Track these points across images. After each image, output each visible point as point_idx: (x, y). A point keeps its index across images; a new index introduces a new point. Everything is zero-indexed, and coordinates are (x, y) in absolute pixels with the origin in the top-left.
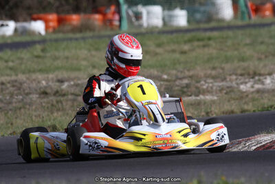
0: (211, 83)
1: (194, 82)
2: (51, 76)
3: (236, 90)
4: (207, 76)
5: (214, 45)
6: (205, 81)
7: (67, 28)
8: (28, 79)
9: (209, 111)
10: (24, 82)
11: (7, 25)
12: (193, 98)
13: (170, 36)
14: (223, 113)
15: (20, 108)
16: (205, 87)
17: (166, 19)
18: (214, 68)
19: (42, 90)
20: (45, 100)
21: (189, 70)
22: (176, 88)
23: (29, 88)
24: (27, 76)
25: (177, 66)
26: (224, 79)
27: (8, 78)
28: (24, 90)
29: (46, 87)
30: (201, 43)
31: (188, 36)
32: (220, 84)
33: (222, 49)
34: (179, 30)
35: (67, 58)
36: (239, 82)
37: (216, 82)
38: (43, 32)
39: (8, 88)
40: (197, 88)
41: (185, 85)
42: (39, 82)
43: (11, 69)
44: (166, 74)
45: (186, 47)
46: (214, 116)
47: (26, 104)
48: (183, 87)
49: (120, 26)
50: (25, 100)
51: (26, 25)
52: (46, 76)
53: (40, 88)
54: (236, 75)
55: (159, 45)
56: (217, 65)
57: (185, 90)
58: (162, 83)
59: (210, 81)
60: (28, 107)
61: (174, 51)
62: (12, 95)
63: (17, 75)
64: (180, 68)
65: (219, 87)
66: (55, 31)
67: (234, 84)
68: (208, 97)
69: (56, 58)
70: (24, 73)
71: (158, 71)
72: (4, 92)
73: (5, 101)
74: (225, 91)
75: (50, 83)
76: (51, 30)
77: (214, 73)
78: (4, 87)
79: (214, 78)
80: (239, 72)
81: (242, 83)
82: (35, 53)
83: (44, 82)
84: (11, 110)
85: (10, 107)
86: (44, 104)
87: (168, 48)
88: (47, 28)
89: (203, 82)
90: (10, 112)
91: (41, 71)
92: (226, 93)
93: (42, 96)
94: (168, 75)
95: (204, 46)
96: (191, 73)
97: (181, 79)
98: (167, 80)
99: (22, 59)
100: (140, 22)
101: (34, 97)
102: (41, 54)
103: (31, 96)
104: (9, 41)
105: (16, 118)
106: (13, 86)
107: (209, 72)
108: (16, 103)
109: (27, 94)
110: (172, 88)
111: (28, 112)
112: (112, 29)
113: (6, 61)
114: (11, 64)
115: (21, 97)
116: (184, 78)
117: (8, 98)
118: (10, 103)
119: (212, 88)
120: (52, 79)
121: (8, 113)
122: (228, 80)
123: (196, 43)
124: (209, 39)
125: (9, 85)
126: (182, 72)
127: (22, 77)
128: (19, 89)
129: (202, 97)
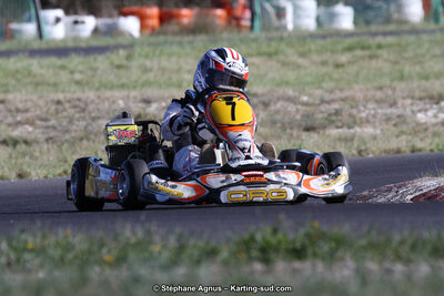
0: (374, 109)
1: (347, 107)
2: (133, 93)
3: (409, 120)
4: (368, 100)
5: (385, 55)
6: (365, 106)
7: (174, 28)
8: (98, 97)
9: (363, 148)
10: (92, 102)
11: (83, 22)
12: (345, 130)
13: (320, 42)
14: (385, 151)
15: (81, 139)
16: (364, 115)
17: (323, 19)
18: (381, 88)
21: (341, 90)
22: (320, 116)
23: (98, 110)
25: (326, 83)
26: (393, 104)
27: (70, 96)
28: (90, 113)
30: (367, 53)
31: (348, 41)
33: (397, 63)
35: (163, 70)
36: (415, 108)
37: (381, 108)
38: (136, 34)
39: (65, 110)
40: (351, 116)
41: (333, 111)
42: (114, 102)
43: (78, 83)
44: (306, 95)
45: (344, 58)
46: (371, 156)
47: (91, 133)
48: (330, 115)
49: (252, 27)
50: (89, 128)
52: (127, 92)
53: (114, 111)
54: (413, 98)
55: (302, 55)
57: (334, 118)
58: (299, 107)
59: (372, 105)
60: (92, 137)
61: (324, 63)
63: (83, 92)
65: (386, 115)
67: (408, 111)
68: (369, 130)
69: (146, 70)
71: (294, 90)
72: (60, 115)
73: (60, 128)
74: (393, 122)
75: (130, 104)
76: (148, 31)
77: (379, 94)
78: (60, 107)
79: (379, 102)
80: (417, 94)
81: (420, 111)
82: (117, 62)
83: (121, 103)
84: (67, 141)
85: (67, 137)
87: (317, 58)
88: (143, 27)
89: (361, 108)
91: (121, 87)
92: (395, 125)
94: (310, 95)
95: (371, 57)
96: (347, 93)
97: (329, 103)
98: (306, 104)
99: (95, 70)
100: (283, 22)
102: (125, 63)
104: (83, 45)
106: (75, 107)
107: (371, 93)
109: (94, 119)
110: (313, 114)
112: (239, 31)
113: (72, 72)
114: (78, 76)
115: (84, 123)
116: (333, 101)
117: (65, 123)
120: (135, 98)
122: (400, 105)
123: (359, 53)
124: (379, 47)
125: (67, 105)
126: (331, 92)
127: (91, 95)
129: (358, 129)
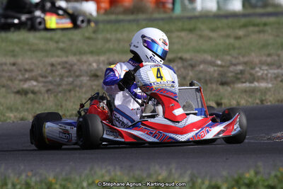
0: (267, 70)
1: (248, 68)
2: (102, 58)
4: (262, 63)
5: (270, 31)
6: (260, 68)
7: (120, 9)
8: (79, 61)
9: (264, 98)
10: (75, 64)
12: (247, 85)
13: (225, 21)
14: (278, 101)
15: (70, 91)
16: (260, 74)
18: (269, 55)
19: (93, 72)
20: (96, 83)
21: (243, 56)
22: (230, 75)
23: (80, 70)
24: (78, 57)
25: (232, 52)
26: (279, 67)
27: (59, 60)
28: (75, 72)
29: (96, 70)
30: (257, 29)
31: (243, 20)
32: (276, 71)
33: (278, 36)
34: (234, 15)
35: (119, 40)
37: (271, 69)
38: (94, 14)
39: (57, 70)
40: (251, 74)
41: (239, 72)
42: (90, 64)
43: (62, 50)
44: (220, 60)
45: (241, 33)
46: (269, 104)
47: (76, 86)
48: (237, 74)
49: (173, 9)
50: (75, 83)
51: (77, 5)
52: (96, 58)
53: (91, 71)
55: (213, 30)
56: (272, 51)
57: (239, 76)
58: (216, 68)
59: (265, 68)
60: (77, 89)
61: (228, 36)
62: (62, 77)
63: (67, 57)
64: (235, 53)
65: (275, 74)
66: (106, 12)
68: (263, 85)
69: (107, 41)
70: (75, 54)
71: (211, 56)
72: (54, 74)
73: (55, 83)
74: (280, 79)
75: (101, 66)
76: (102, 11)
77: (269, 59)
78: (54, 68)
79: (270, 65)
82: (87, 35)
83: (95, 65)
84: (60, 92)
85: (60, 89)
86: (94, 87)
87: (223, 33)
88: (99, 8)
89: (258, 69)
90: (60, 94)
91: (92, 53)
92: (281, 81)
93: (93, 79)
94: (222, 60)
95: (259, 32)
96: (246, 59)
97: (235, 65)
98: (221, 66)
99: (71, 40)
100: (194, 5)
101: (85, 79)
102: (93, 36)
103: (82, 78)
105: (66, 100)
106: (63, 68)
107: (264, 58)
108: (66, 85)
109: (78, 76)
110: (225, 74)
111: (77, 95)
112: (165, 12)
113: (57, 42)
114: (61, 45)
115: (71, 79)
116: (238, 64)
117: (58, 80)
118: (60, 85)
119: (267, 75)
120: (103, 62)
121: (57, 94)
123: (251, 29)
124: (265, 24)
125: (59, 67)
126: (236, 58)
127: (72, 59)
128: (70, 71)
129: (256, 84)
